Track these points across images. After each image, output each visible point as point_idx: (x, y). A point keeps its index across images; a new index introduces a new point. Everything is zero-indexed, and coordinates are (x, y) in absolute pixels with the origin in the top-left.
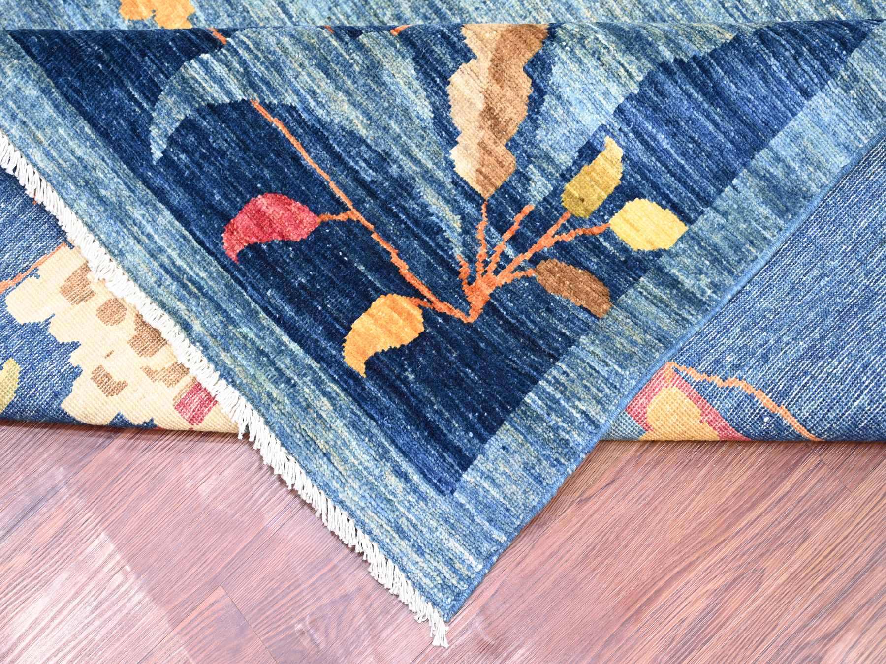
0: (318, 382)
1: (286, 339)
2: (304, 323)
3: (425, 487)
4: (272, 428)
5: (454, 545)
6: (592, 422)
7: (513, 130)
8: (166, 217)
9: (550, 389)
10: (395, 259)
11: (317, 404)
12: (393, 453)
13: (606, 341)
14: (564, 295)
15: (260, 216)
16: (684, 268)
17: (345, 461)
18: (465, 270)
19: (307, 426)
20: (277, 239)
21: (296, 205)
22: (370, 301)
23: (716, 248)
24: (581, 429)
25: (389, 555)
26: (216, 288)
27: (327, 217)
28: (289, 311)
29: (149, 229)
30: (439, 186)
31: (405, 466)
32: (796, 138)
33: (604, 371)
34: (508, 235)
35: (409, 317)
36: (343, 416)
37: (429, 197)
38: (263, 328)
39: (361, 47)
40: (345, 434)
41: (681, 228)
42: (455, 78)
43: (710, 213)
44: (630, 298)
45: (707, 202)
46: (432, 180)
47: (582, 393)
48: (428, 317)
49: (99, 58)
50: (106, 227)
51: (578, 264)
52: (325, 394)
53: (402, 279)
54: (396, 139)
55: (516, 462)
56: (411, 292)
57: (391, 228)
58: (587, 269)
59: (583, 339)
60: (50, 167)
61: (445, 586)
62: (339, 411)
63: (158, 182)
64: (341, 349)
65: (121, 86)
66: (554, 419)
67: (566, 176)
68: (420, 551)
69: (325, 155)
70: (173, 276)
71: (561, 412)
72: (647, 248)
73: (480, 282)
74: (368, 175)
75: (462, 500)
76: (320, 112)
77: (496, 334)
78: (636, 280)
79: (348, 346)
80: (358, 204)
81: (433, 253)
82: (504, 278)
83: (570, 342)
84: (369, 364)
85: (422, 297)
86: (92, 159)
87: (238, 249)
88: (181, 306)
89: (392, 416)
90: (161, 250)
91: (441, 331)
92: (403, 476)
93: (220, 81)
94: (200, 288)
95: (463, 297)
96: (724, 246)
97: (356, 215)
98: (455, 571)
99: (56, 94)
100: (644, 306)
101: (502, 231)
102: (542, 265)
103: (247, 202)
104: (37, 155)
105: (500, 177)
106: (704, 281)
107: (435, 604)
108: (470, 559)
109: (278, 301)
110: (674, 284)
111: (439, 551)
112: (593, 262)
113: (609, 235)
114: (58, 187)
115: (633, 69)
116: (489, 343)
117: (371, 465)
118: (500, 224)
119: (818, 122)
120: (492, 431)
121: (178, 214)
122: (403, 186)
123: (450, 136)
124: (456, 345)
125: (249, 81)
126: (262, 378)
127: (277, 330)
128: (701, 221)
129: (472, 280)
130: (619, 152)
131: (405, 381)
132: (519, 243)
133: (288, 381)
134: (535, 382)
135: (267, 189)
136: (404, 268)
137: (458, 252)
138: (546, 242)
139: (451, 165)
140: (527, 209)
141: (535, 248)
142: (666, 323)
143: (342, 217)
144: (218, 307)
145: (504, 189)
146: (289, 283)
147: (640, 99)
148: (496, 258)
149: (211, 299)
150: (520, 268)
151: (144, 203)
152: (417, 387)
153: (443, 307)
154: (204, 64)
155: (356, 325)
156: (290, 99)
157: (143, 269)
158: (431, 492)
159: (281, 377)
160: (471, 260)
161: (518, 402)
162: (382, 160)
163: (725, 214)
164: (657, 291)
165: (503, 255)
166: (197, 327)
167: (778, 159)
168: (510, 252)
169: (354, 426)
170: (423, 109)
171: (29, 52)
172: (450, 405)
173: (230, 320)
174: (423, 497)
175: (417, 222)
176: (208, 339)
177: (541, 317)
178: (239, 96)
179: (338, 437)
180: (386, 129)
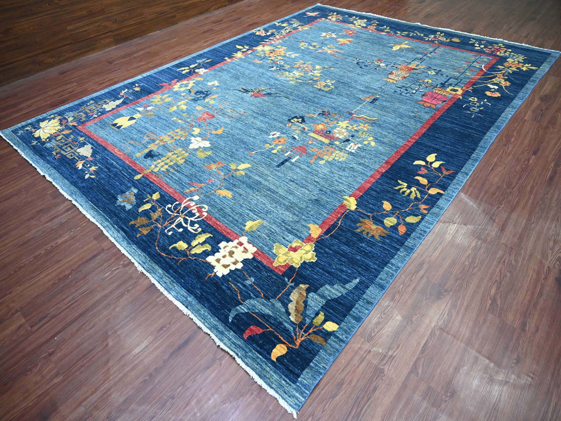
0: (266, 364)
1: (258, 355)
2: (262, 351)
3: (290, 383)
4: (257, 374)
5: (297, 394)
6: (325, 368)
7: (301, 312)
8: (232, 333)
9: (315, 362)
10: (280, 337)
11: (266, 368)
12: (283, 376)
13: (326, 351)
14: (316, 341)
15: (251, 330)
16: (339, 334)
17: (273, 379)
18: (295, 337)
19: (264, 373)
20: (255, 334)
21: (258, 328)
22: (276, 346)
23: (345, 329)
24: (322, 369)
25: (283, 399)
26: (243, 346)
27: (265, 330)
28: (259, 349)
29: (228, 335)
30: (288, 323)
31: (286, 379)
32: (357, 309)
33: (326, 358)
34: (303, 330)
35: (284, 348)
36: (272, 370)
37: (286, 324)
38: (253, 353)
39: (270, 302)
40: (273, 374)
41: (337, 326)
42: (289, 305)
43: (343, 323)
44: (329, 341)
45: (342, 321)
46: (286, 322)
47: (322, 362)
48: (288, 348)
49: (219, 306)
50: (220, 336)
51: (318, 335)
52: (268, 366)
53: (282, 340)
54: (278, 315)
55: (310, 375)
56: (284, 343)
57: (278, 331)
58: (320, 336)
59: (321, 351)
60: (209, 326)
61: (296, 404)
62: (271, 369)
63: (230, 326)
64: (270, 356)
65: (223, 310)
66: (317, 368)
67: (313, 319)
68: (290, 397)
69: (264, 319)
70: (234, 344)
71: (318, 366)
72: (331, 331)
73: (298, 340)
74: (273, 322)
75: (298, 384)
76: (263, 312)
77: (303, 350)
78: (330, 337)
79: (272, 355)
80: (271, 327)
81: (288, 335)
82: (303, 339)
83: (318, 351)
84: (277, 359)
85: (286, 344)
86: (217, 324)
87: (247, 337)
88: (236, 350)
89: (282, 369)
90: (231, 339)
91: (291, 351)
92: (286, 381)
93: (243, 309)
94: (240, 346)
95: (295, 343)
96: (347, 329)
97: (271, 329)
98: (298, 401)
99: (211, 314)
100: (333, 343)
101: (301, 330)
102: (310, 336)
103: (248, 327)
104: (206, 324)
105: (300, 320)
106: (344, 336)
107: (294, 408)
108: (301, 398)
109: (256, 347)
110: (338, 337)
111: (294, 396)
112: (321, 334)
113: (323, 329)
114: (210, 329)
115: (323, 301)
116: (301, 352)
117: (278, 379)
118: (301, 329)
119: (360, 305)
120: (304, 370)
121: (234, 332)
122: (281, 323)
123: (289, 314)
124: (294, 353)
125: (248, 309)
126: (254, 364)
127: (256, 353)
128: (341, 325)
129: (296, 339)
130: (323, 314)
131: (285, 362)
132: (305, 332)
133: (260, 364)
134: (312, 361)
135: (252, 325)
136: (282, 339)
137: (293, 334)
138: (311, 331)
139: (290, 319)
140: (306, 325)
141: (308, 332)
142: (337, 346)
143: (268, 330)
144: (244, 350)
145: (301, 322)
146: (258, 343)
147: (326, 305)
148: (301, 335)
149: (242, 348)
150: (306, 336)
151: (228, 331)
152: (287, 363)
153: (291, 346)
154: (240, 307)
155: (273, 351)
156: (257, 311)
157: (227, 343)
158: (292, 384)
159: (258, 364)
160: (296, 335)
161: (309, 365)
162: (275, 319)
163: (346, 323)
164: (335, 339)
165: (302, 334)
166: (240, 354)
167: (354, 312)
168: (303, 333)
169: (275, 372)
170: (284, 310)
171: (205, 307)
172: (294, 366)
173: (246, 352)
174: (290, 385)
175: (283, 329)
176: (242, 357)
177: (312, 346)
178: (247, 311)
179: (271, 374)
180: (276, 314)
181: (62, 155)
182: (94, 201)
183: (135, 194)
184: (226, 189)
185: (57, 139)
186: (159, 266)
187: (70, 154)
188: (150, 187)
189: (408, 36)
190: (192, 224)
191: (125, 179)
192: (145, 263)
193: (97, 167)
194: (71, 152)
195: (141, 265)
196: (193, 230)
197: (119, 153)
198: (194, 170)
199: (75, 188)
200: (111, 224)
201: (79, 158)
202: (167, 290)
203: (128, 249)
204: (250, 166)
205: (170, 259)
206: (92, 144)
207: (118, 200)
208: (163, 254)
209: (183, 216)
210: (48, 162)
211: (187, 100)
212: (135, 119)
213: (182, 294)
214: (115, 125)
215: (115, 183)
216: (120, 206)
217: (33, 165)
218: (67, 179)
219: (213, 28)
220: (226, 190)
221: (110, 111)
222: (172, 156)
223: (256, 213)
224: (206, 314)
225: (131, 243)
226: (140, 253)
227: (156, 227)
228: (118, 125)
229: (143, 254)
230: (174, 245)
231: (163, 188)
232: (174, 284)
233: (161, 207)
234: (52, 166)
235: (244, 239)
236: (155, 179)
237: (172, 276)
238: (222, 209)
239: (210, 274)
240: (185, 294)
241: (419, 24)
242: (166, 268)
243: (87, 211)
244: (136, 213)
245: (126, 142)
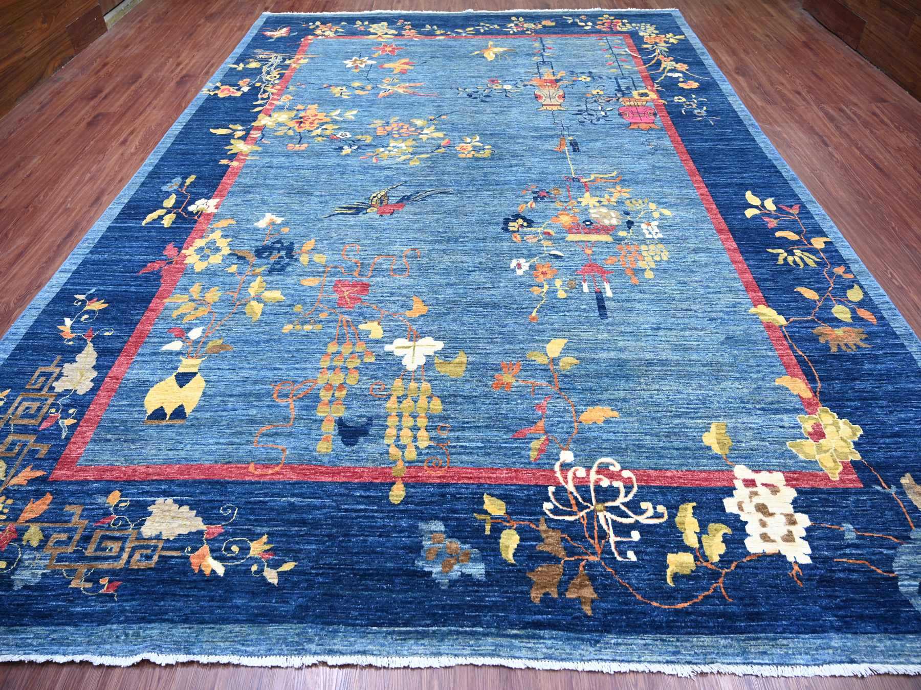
39: (915, 540)
93: (910, 585)
99: (892, 636)
125: (912, 577)
154: (902, 585)
171: (872, 633)
181: (112, 573)
182: (380, 618)
183: (445, 532)
184: (588, 405)
185: (35, 544)
186: (706, 634)
187: (137, 556)
188: (453, 495)
189: (477, 33)
190: (635, 506)
191: (373, 517)
192: (678, 653)
193: (265, 538)
194: (134, 549)
195: (678, 662)
196: (651, 517)
197: (270, 472)
198: (484, 408)
199: (285, 626)
200: (498, 635)
201: (182, 549)
202: (781, 664)
203: (607, 653)
204: (566, 341)
205: (702, 603)
206: (166, 494)
207: (431, 573)
208: (680, 606)
209: (600, 507)
210: (103, 619)
211: (259, 279)
212: (195, 374)
213: (814, 646)
214: (159, 414)
215: (365, 541)
216: (453, 583)
217: (60, 659)
218: (225, 621)
219: (101, 110)
220: (589, 408)
221: (94, 391)
222: (402, 406)
223: (692, 415)
224: (888, 643)
225: (595, 636)
226: (643, 642)
227: (590, 565)
228: (169, 411)
229: (649, 639)
230: (669, 572)
231: (482, 481)
232: (778, 642)
233: (538, 520)
234: (128, 621)
235: (741, 472)
236: (440, 473)
237: (756, 632)
238: (639, 447)
239: (794, 572)
240: (819, 642)
241: (471, 11)
242: (723, 627)
243: (398, 654)
244: (510, 571)
245: (250, 438)
